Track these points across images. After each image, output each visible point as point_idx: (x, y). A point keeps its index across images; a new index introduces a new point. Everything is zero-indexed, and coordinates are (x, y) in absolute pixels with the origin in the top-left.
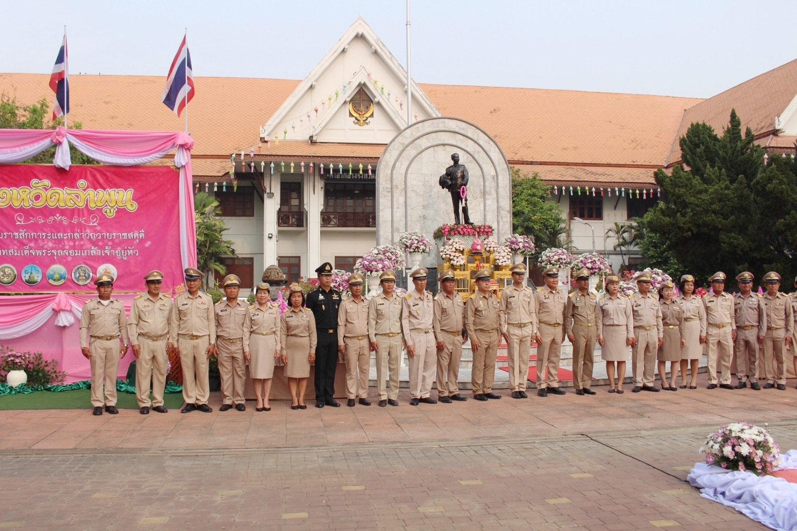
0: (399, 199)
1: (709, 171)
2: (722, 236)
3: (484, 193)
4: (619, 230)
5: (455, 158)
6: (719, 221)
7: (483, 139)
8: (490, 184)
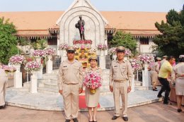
0: (67, 33)
1: (174, 22)
2: (179, 44)
3: (95, 31)
4: (153, 47)
5: (80, 18)
6: (177, 39)
7: (95, 13)
8: (97, 28)
